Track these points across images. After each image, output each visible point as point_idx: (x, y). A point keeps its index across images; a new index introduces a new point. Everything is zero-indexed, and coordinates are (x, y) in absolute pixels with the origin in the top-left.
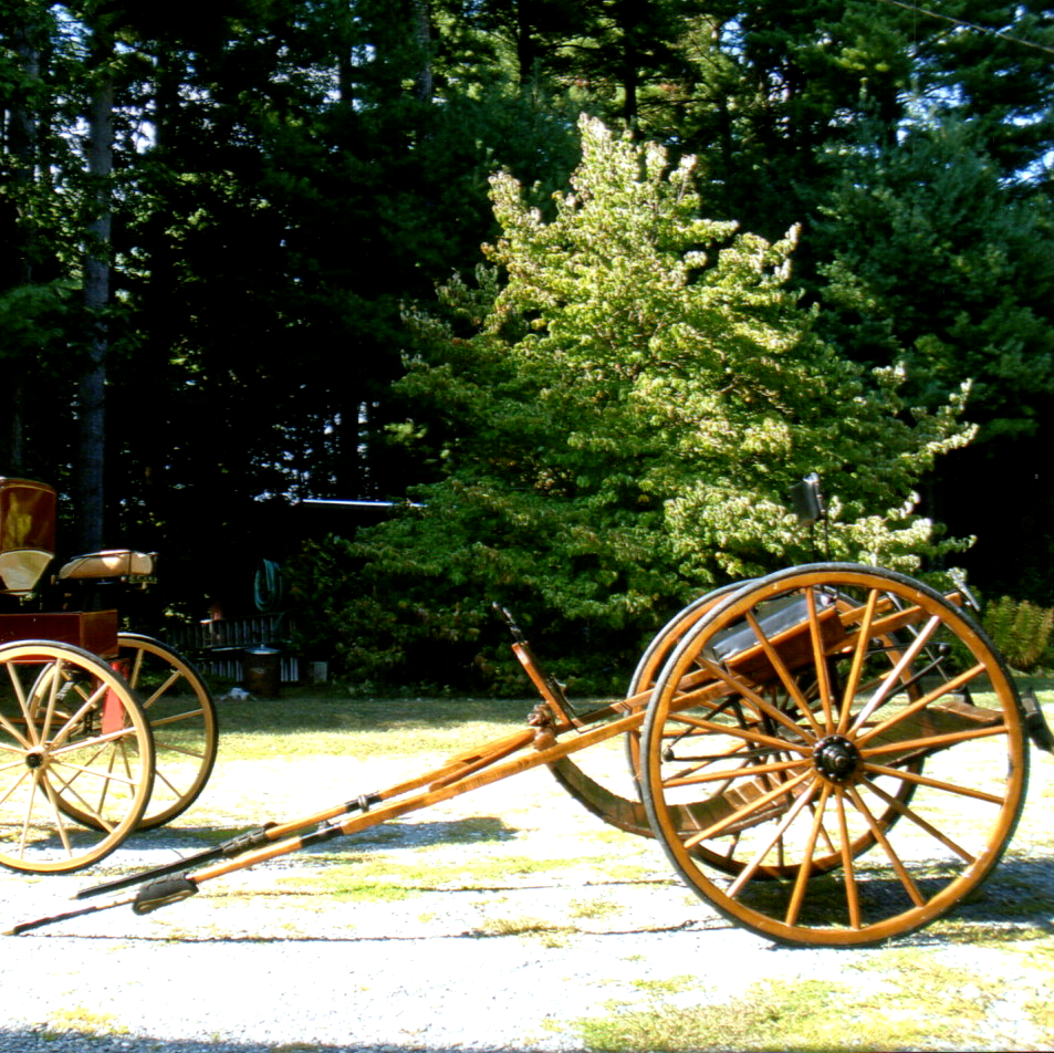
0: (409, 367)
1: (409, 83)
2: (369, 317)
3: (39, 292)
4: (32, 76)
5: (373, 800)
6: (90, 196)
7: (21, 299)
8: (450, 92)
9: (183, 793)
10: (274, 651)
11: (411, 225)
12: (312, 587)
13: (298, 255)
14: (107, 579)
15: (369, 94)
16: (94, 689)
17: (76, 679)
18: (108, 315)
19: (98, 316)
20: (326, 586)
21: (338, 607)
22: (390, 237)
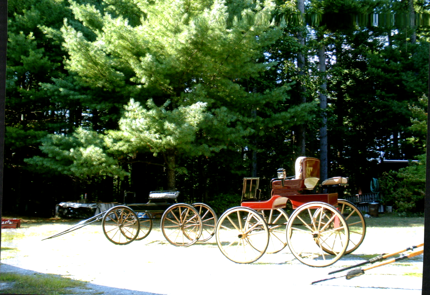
0: (413, 122)
1: (408, 39)
2: (400, 107)
3: (308, 105)
4: (302, 45)
5: (415, 247)
6: (321, 78)
7: (304, 107)
8: (421, 40)
9: (356, 244)
10: (377, 203)
11: (412, 80)
12: (387, 185)
13: (379, 91)
14: (336, 185)
15: (397, 43)
16: (332, 216)
17: (326, 213)
18: (327, 110)
19: (324, 111)
20: (391, 185)
21: (395, 191)
22: (405, 84)
